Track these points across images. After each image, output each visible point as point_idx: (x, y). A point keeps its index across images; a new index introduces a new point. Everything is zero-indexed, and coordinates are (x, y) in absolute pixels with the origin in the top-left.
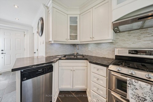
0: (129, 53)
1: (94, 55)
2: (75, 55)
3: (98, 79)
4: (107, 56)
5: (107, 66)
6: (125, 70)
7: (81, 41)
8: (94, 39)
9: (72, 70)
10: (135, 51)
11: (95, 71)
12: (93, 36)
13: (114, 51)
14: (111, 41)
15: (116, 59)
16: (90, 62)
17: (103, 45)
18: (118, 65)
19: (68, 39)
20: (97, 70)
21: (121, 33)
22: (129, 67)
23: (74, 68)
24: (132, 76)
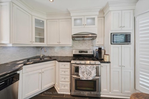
0: (79, 52)
1: (59, 55)
2: (41, 57)
3: (65, 72)
4: (68, 55)
5: (70, 62)
6: (78, 62)
7: (48, 44)
8: (60, 44)
9: (40, 73)
10: (81, 51)
11: (63, 67)
12: (60, 41)
13: (72, 52)
14: (71, 46)
15: (73, 56)
16: (59, 61)
17: (66, 47)
18: (75, 60)
19: (34, 42)
20: (64, 66)
21: (76, 41)
22: (80, 60)
23: (43, 70)
24: (80, 64)
